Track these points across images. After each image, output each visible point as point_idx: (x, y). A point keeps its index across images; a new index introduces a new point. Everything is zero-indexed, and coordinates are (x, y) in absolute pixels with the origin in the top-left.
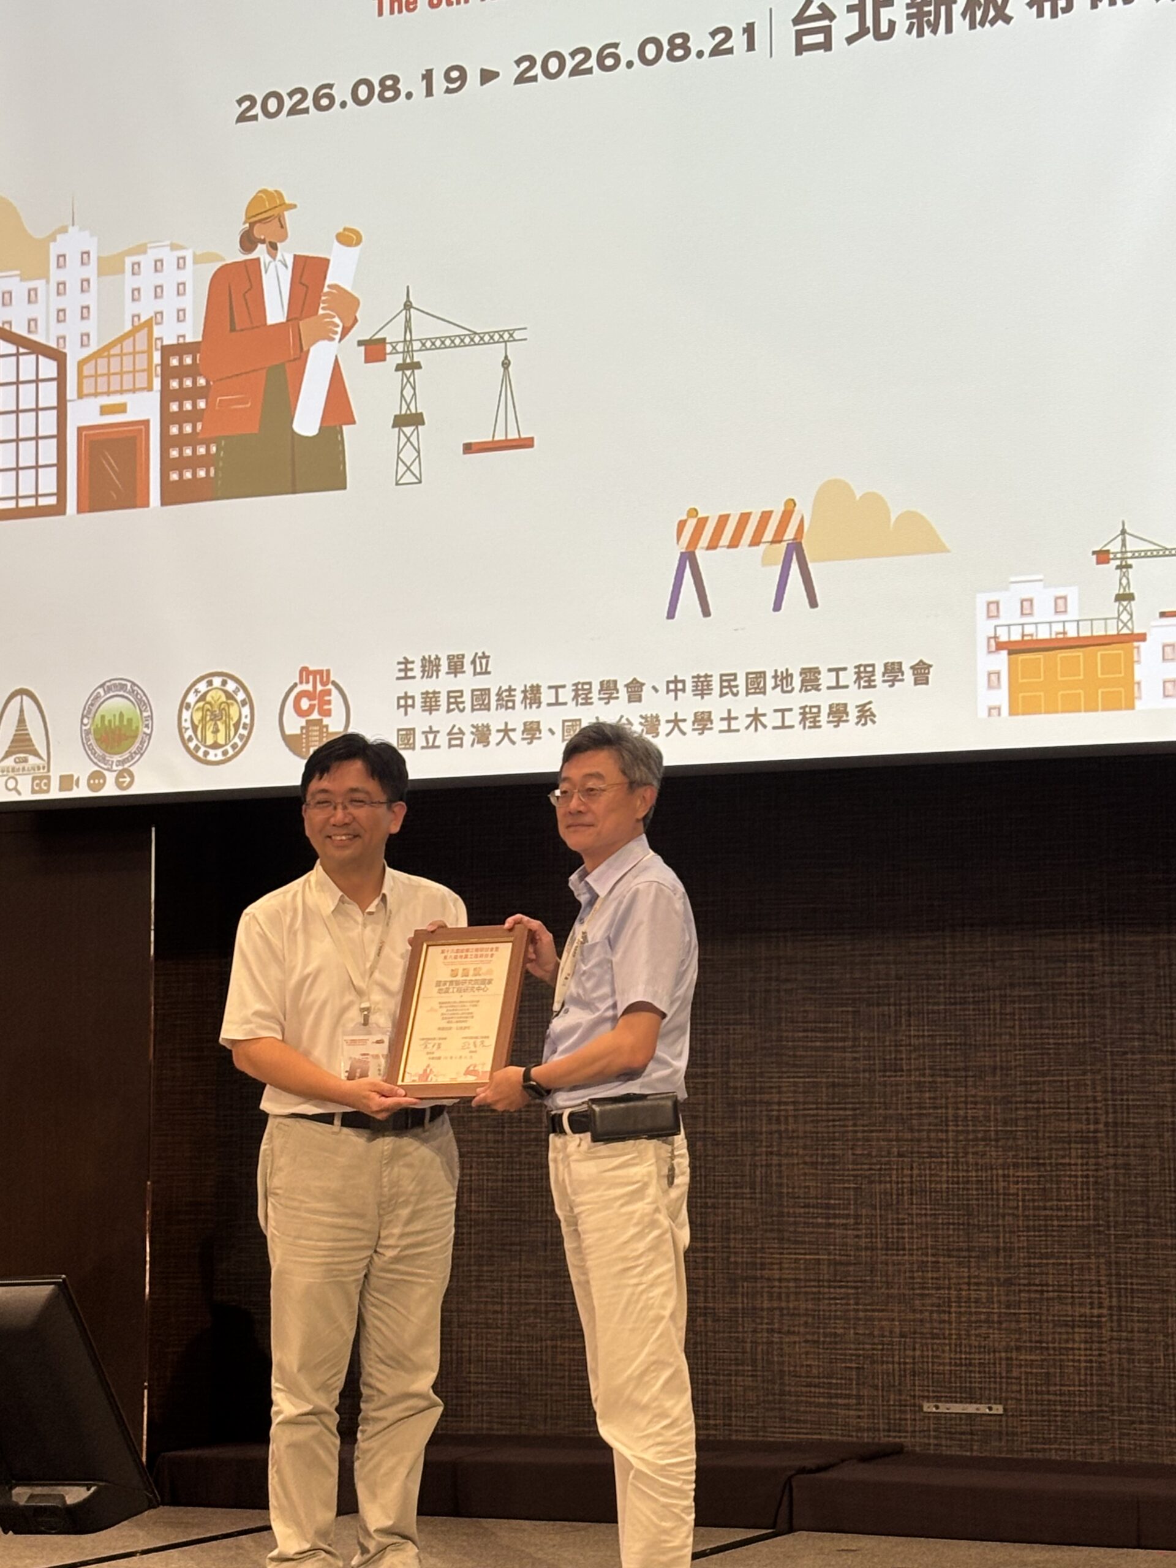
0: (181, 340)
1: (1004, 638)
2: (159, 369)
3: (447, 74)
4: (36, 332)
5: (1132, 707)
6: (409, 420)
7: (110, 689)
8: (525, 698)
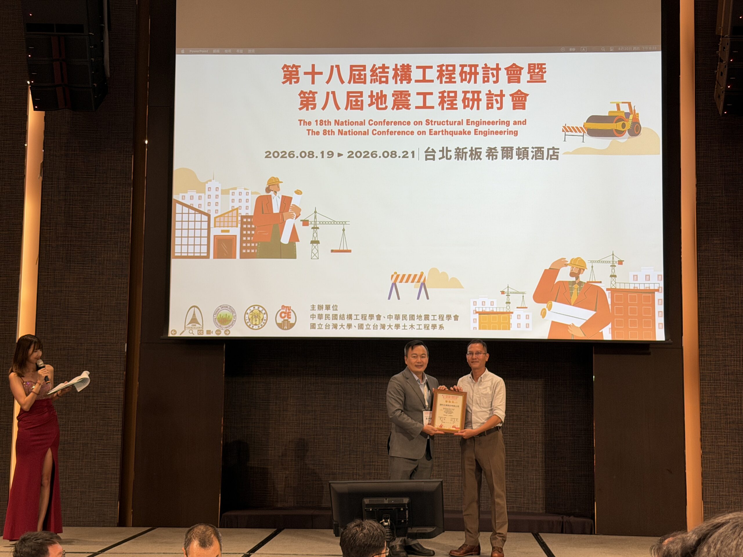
0: (247, 215)
1: (477, 311)
2: (240, 222)
3: (328, 153)
4: (201, 208)
5: (509, 329)
6: (315, 242)
7: (223, 307)
8: (348, 317)
